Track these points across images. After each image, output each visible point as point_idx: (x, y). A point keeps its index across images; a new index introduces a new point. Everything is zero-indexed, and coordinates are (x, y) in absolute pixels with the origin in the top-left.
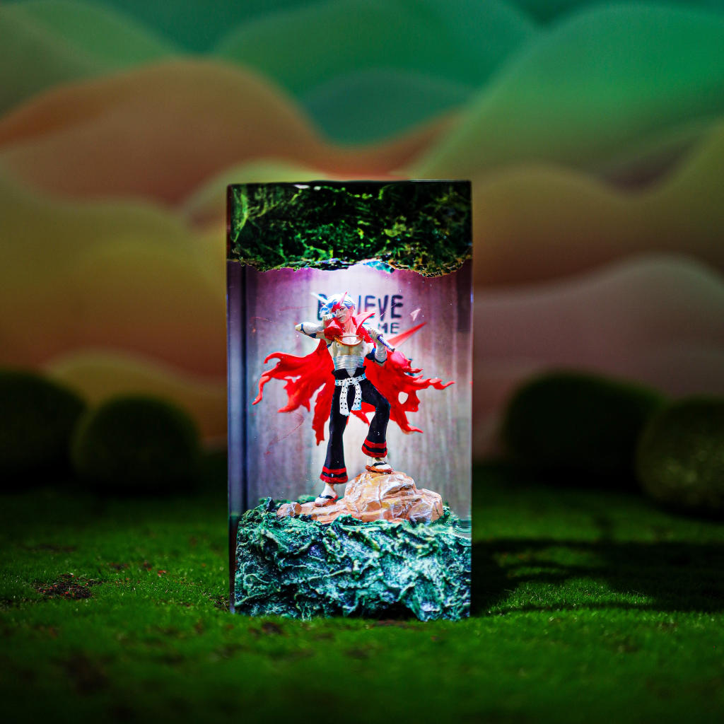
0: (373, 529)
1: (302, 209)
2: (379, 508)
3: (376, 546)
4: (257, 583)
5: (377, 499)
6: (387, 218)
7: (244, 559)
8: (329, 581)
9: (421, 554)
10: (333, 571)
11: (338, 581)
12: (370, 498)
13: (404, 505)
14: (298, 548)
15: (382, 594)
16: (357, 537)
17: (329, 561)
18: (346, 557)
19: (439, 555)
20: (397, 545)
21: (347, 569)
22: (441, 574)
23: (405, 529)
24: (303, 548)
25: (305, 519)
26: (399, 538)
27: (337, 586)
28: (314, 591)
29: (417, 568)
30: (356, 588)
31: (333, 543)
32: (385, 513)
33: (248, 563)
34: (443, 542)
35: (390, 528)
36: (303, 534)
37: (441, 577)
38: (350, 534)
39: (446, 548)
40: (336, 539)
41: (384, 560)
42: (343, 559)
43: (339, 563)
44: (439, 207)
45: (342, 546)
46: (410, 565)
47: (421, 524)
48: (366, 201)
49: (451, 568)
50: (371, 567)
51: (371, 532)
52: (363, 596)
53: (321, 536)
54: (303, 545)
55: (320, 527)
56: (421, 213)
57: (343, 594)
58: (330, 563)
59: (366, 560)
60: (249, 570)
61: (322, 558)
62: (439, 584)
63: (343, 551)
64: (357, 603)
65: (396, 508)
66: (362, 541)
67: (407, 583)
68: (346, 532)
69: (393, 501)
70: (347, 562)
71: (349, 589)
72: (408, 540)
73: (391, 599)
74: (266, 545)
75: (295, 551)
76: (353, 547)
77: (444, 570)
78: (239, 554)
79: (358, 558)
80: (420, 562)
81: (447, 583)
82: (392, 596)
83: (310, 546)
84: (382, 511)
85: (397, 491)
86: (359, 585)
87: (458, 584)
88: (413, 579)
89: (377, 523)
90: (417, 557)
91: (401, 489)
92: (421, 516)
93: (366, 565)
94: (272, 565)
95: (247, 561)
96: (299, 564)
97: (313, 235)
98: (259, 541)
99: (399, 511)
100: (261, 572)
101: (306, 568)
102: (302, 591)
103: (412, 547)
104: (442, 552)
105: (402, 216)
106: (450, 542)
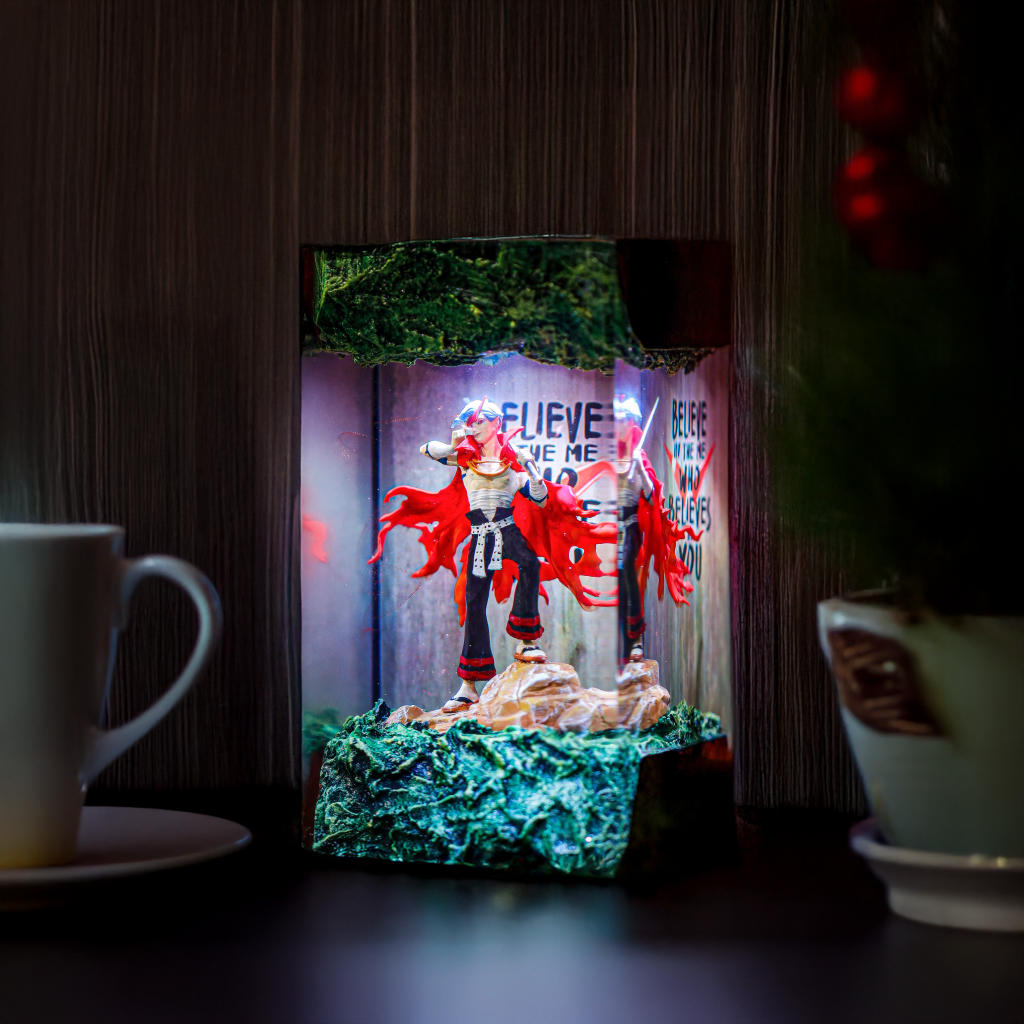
0: (500, 739)
1: (398, 280)
2: (515, 711)
3: (499, 761)
4: (343, 816)
5: (515, 697)
6: (509, 293)
7: (329, 783)
8: (435, 811)
9: (560, 773)
10: (442, 797)
11: (446, 812)
12: (506, 697)
13: (552, 707)
14: (398, 764)
15: (500, 828)
16: (477, 748)
17: (438, 782)
18: (460, 777)
19: (587, 776)
20: (530, 762)
21: (459, 794)
22: (586, 802)
23: (544, 738)
24: (405, 764)
25: (419, 727)
26: (533, 751)
27: (445, 818)
28: (414, 825)
29: (553, 793)
30: (468, 820)
31: (445, 757)
32: (523, 718)
33: (334, 788)
34: (594, 758)
35: (521, 736)
36: (406, 745)
37: (585, 806)
38: (468, 744)
39: (598, 767)
40: (449, 752)
41: (510, 781)
42: (456, 780)
43: (450, 786)
45: (457, 762)
46: (545, 789)
47: (570, 734)
48: (481, 269)
49: (603, 794)
50: (490, 791)
51: (497, 742)
52: (476, 831)
53: (431, 748)
54: (405, 761)
55: (434, 737)
56: (551, 285)
57: (450, 830)
58: (439, 786)
59: (485, 781)
60: (334, 797)
61: (430, 779)
62: (581, 817)
63: (457, 769)
64: (468, 840)
65: (540, 710)
66: (484, 755)
67: (536, 813)
68: (464, 743)
69: (533, 702)
70: (460, 783)
71: (460, 822)
72: (545, 754)
73: (512, 835)
74: (355, 760)
75: (394, 769)
76: (472, 764)
77: (591, 797)
78: (323, 776)
79: (475, 778)
80: (558, 785)
81: (593, 814)
82: (513, 829)
83: (417, 762)
84: (519, 715)
85: (544, 688)
89: (509, 730)
90: (557, 778)
91: (550, 685)
92: (574, 722)
93: (483, 789)
94: (362, 788)
95: (333, 785)
96: (399, 786)
97: (415, 316)
98: (347, 754)
99: (543, 715)
100: (349, 800)
101: (407, 792)
102: (400, 825)
103: (550, 765)
104: (592, 774)
105: (528, 289)
106: (606, 759)
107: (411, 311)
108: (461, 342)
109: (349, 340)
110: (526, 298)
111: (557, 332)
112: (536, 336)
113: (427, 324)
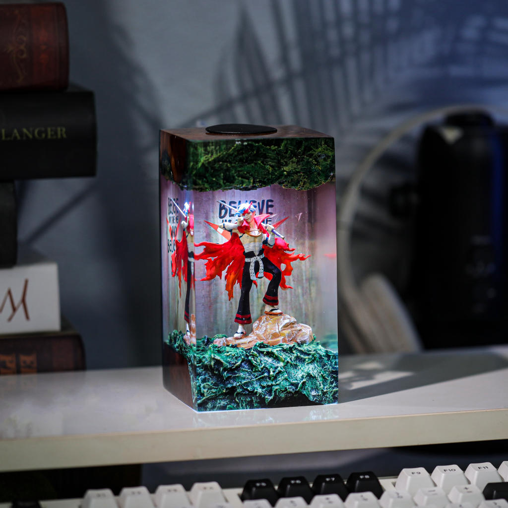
0: (278, 349)
1: (236, 156)
2: (279, 337)
3: (281, 359)
4: (210, 388)
5: (277, 331)
6: (285, 160)
7: (200, 374)
8: (255, 383)
9: (307, 362)
10: (257, 377)
11: (261, 382)
12: (272, 331)
13: (293, 334)
14: (235, 364)
15: (288, 387)
16: (270, 354)
17: (254, 370)
18: (264, 367)
19: (317, 362)
20: (293, 358)
21: (266, 374)
22: (320, 372)
23: (296, 348)
24: (237, 364)
25: (234, 347)
26: (294, 353)
27: (260, 385)
28: (246, 389)
29: (306, 370)
30: (272, 385)
31: (255, 359)
33: (203, 377)
34: (319, 354)
35: (288, 347)
36: (236, 356)
37: (320, 374)
38: (265, 353)
39: (321, 357)
40: (257, 357)
41: (287, 367)
42: (262, 369)
43: (260, 371)
44: (316, 153)
45: (261, 361)
46: (302, 369)
47: (304, 344)
48: (274, 151)
49: (325, 369)
50: (280, 372)
51: (277, 351)
52: (277, 390)
53: (247, 356)
54: (238, 362)
55: (245, 351)
56: (305, 157)
57: (264, 390)
58: (255, 372)
59: (276, 368)
60: (204, 381)
61: (249, 369)
62: (320, 379)
63: (262, 364)
64: (273, 394)
65: (289, 336)
66: (273, 357)
67: (302, 380)
68: (262, 352)
69: (286, 332)
70: (265, 370)
71: (268, 386)
73: (293, 390)
74: (215, 364)
75: (233, 366)
76: (268, 361)
77: (321, 370)
79: (272, 367)
80: (307, 367)
81: (324, 378)
82: (294, 387)
83: (242, 362)
84: (281, 338)
85: (288, 326)
87: (330, 378)
88: (304, 377)
89: (280, 345)
90: (306, 364)
91: (290, 324)
92: (303, 339)
93: (277, 371)
94: (219, 377)
95: (202, 375)
96: (236, 374)
97: (241, 171)
98: (210, 362)
100: (212, 381)
101: (240, 376)
102: (239, 390)
103: (302, 358)
104: (319, 360)
105: (294, 159)
106: (323, 353)
108: (260, 181)
110: (293, 162)
111: (303, 176)
112: (293, 178)
113: (246, 174)
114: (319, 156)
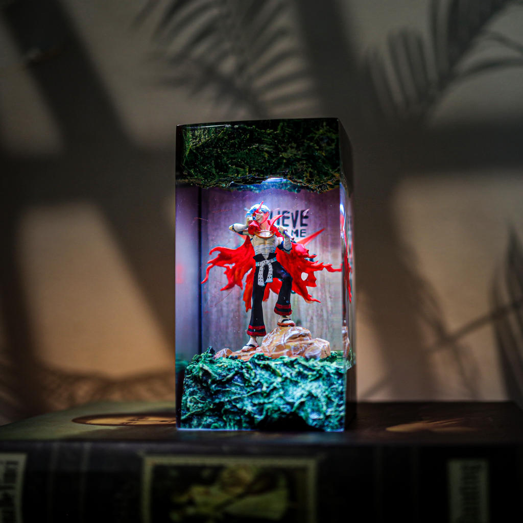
2: (283, 349)
3: (279, 373)
4: (197, 403)
5: (282, 343)
6: (284, 145)
7: (189, 387)
8: (246, 399)
9: (311, 378)
11: (252, 399)
12: (277, 343)
15: (281, 407)
16: (267, 368)
17: (246, 385)
18: (258, 382)
19: (323, 380)
20: (294, 373)
21: (259, 390)
22: (325, 392)
23: (300, 362)
24: (229, 376)
25: (233, 358)
26: (295, 368)
27: (251, 402)
28: (235, 406)
29: (308, 388)
30: (264, 403)
31: (249, 372)
32: (287, 352)
33: (191, 389)
34: (327, 371)
35: (289, 361)
36: (229, 367)
37: (324, 394)
38: (261, 366)
39: (328, 375)
40: (252, 370)
41: (285, 383)
42: (256, 383)
43: (253, 386)
44: (317, 136)
45: (256, 375)
46: (303, 386)
47: (312, 359)
48: (269, 134)
50: (275, 388)
51: (276, 364)
52: (269, 409)
53: (242, 368)
54: (229, 375)
55: (242, 363)
56: (305, 141)
57: (255, 408)
58: (247, 386)
59: (272, 383)
60: (192, 394)
61: (242, 383)
64: (264, 413)
65: (296, 349)
66: (270, 370)
68: (259, 365)
69: (293, 344)
71: (260, 404)
72: (302, 369)
73: (288, 410)
74: (203, 375)
75: (223, 379)
76: (263, 375)
77: (327, 390)
78: (185, 383)
79: (266, 382)
82: (288, 407)
85: (296, 338)
86: (266, 401)
88: (304, 396)
89: (281, 358)
91: (299, 336)
92: (313, 354)
93: (271, 387)
94: (207, 389)
95: (191, 388)
96: (226, 388)
97: (234, 158)
98: (198, 372)
99: (297, 351)
100: (200, 395)
101: (230, 390)
102: (228, 407)
103: (305, 375)
104: (326, 378)
105: (293, 144)
106: (332, 371)
107: (232, 156)
108: (257, 171)
109: (200, 172)
110: (292, 147)
111: (306, 164)
112: (295, 167)
113: (240, 162)
114: (322, 140)
